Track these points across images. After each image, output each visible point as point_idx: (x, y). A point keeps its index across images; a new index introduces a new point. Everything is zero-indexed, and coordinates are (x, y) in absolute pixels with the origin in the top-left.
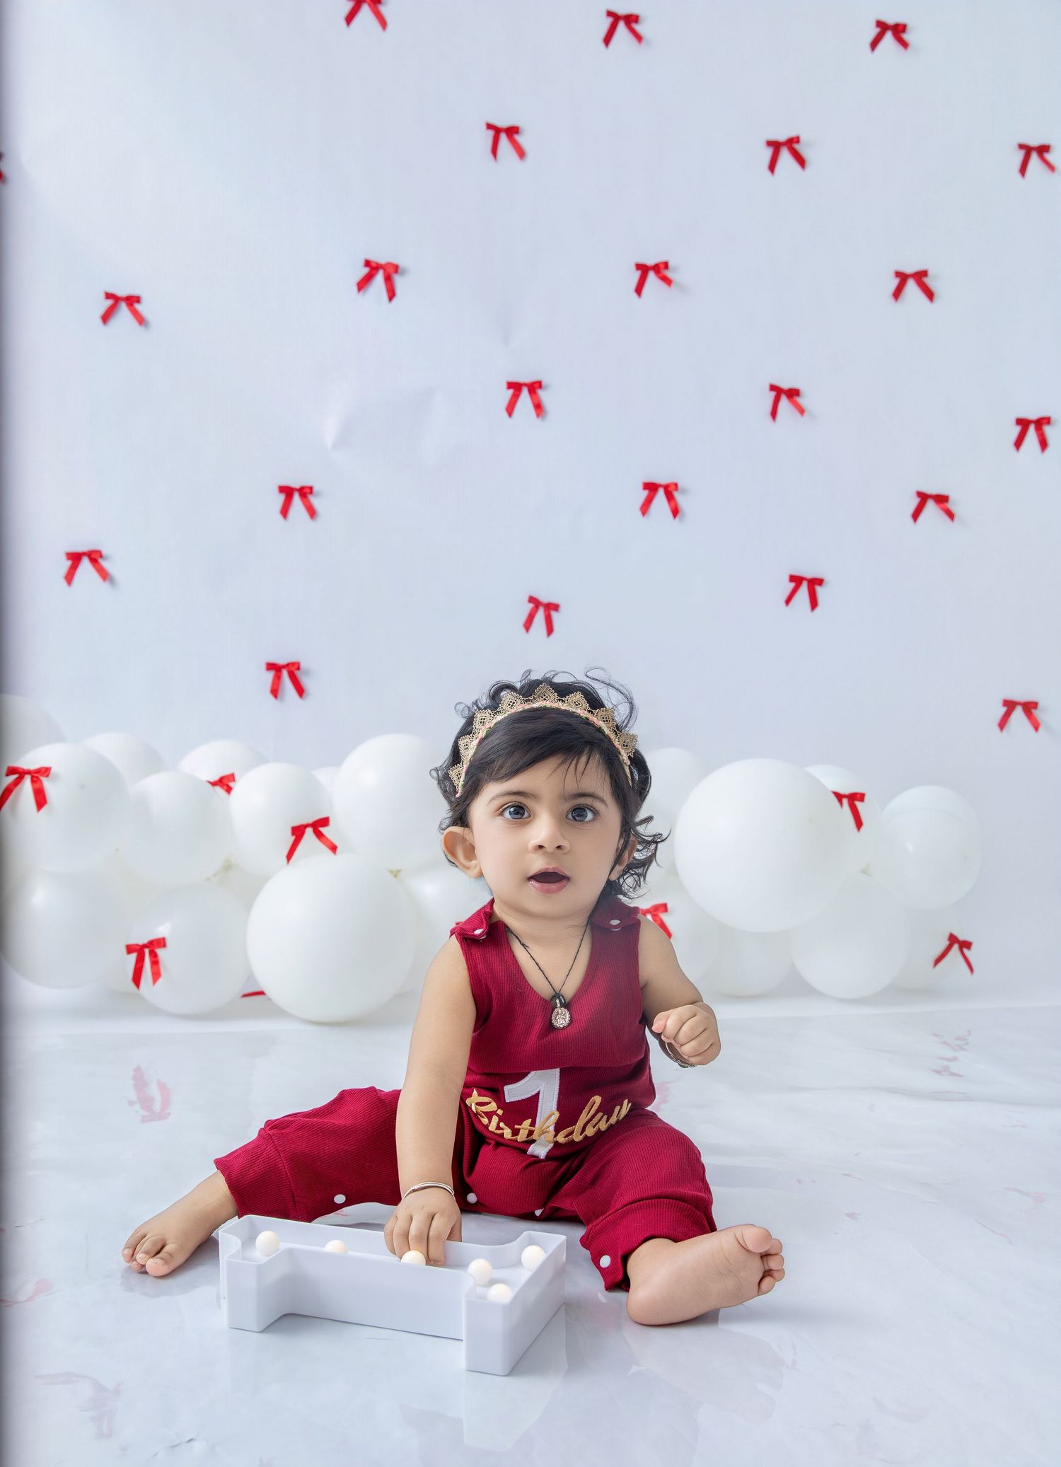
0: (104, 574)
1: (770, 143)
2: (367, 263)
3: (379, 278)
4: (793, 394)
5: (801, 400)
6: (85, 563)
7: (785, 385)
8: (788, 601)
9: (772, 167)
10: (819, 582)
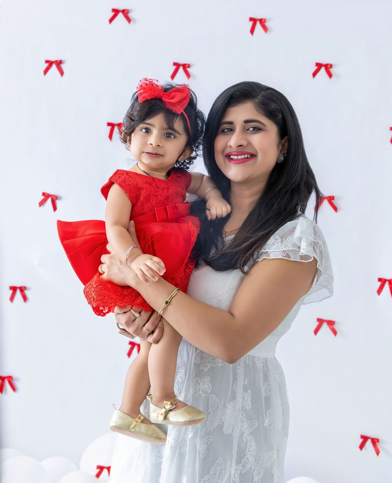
2: (44, 194)
3: (49, 200)
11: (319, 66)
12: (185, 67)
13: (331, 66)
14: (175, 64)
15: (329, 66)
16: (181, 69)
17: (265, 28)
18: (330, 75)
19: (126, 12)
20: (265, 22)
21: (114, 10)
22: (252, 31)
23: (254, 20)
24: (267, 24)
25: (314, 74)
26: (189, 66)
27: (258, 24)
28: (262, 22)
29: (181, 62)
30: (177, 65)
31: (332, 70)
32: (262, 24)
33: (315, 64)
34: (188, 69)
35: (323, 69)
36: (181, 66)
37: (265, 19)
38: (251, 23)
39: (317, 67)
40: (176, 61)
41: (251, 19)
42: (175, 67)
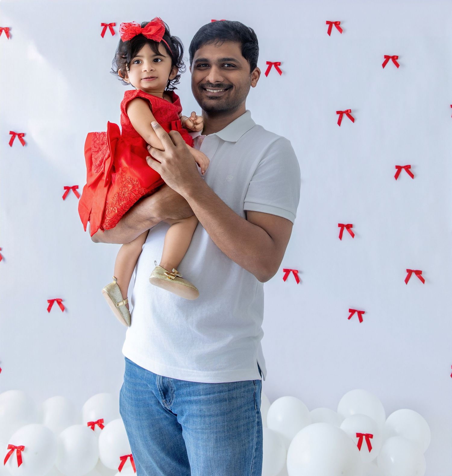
0: (63, 309)
1: (338, 112)
4: (349, 227)
5: (352, 229)
6: (55, 303)
7: (345, 223)
8: (349, 318)
9: (339, 123)
10: (363, 312)
11: (387, 58)
12: (277, 65)
13: (397, 57)
14: (268, 63)
15: (395, 58)
16: (273, 66)
17: (340, 30)
18: (397, 65)
20: (339, 24)
22: (329, 32)
23: (330, 23)
24: (341, 26)
25: (384, 65)
26: (279, 64)
27: (334, 27)
28: (337, 24)
29: (273, 60)
30: (270, 64)
31: (398, 61)
32: (337, 26)
33: (383, 57)
34: (279, 66)
35: (390, 60)
36: (273, 64)
37: (340, 22)
38: (328, 25)
39: (385, 59)
40: (268, 61)
41: (328, 22)
42: (268, 65)
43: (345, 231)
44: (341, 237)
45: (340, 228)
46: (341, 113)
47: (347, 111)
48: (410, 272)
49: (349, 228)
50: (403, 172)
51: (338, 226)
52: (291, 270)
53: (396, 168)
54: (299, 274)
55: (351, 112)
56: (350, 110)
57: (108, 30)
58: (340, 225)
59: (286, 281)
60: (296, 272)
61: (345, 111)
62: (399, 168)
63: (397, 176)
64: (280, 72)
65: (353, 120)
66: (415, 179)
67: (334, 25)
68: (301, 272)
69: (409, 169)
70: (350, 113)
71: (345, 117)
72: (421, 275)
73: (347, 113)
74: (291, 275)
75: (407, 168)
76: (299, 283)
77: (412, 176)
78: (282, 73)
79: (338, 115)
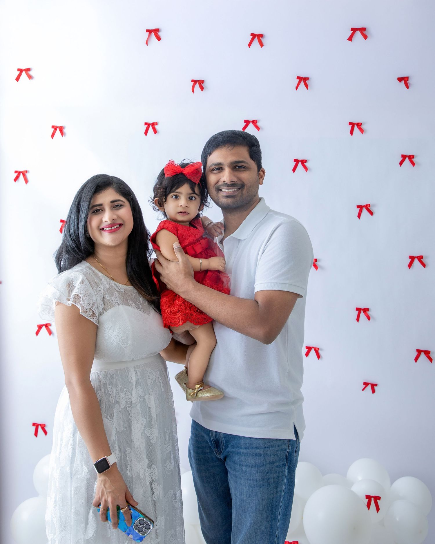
1: (358, 207)
4: (366, 310)
5: (369, 313)
7: (363, 307)
8: (363, 390)
10: (376, 385)
11: (404, 157)
12: (303, 162)
13: (413, 156)
14: (295, 160)
15: (412, 157)
16: (300, 163)
17: (362, 131)
18: (413, 164)
19: (255, 122)
20: (361, 125)
21: (246, 121)
22: (352, 132)
23: (352, 124)
24: (362, 127)
25: (401, 163)
26: (306, 161)
27: (356, 127)
28: (359, 125)
29: (300, 158)
30: (297, 161)
31: (414, 160)
32: (358, 127)
33: (401, 156)
34: (305, 164)
35: (407, 159)
36: (300, 161)
37: (361, 123)
38: (351, 126)
39: (402, 158)
40: (295, 158)
41: (350, 124)
42: (295, 162)
43: (362, 314)
44: (358, 319)
45: (358, 311)
46: (360, 207)
47: (367, 205)
48: (419, 352)
49: (366, 312)
50: (416, 261)
51: (355, 309)
52: (313, 347)
53: (410, 258)
54: (320, 352)
55: (370, 206)
56: (369, 205)
57: (151, 128)
58: (357, 309)
59: (307, 357)
60: (317, 349)
61: (365, 206)
62: (412, 258)
63: (410, 265)
64: (306, 168)
65: (371, 213)
66: (427, 268)
67: (356, 126)
68: (322, 350)
69: (422, 259)
70: (369, 208)
71: (364, 210)
72: (429, 355)
73: (366, 207)
74: (313, 352)
75: (420, 258)
76: (320, 359)
77: (424, 265)
78: (308, 171)
79: (359, 209)
